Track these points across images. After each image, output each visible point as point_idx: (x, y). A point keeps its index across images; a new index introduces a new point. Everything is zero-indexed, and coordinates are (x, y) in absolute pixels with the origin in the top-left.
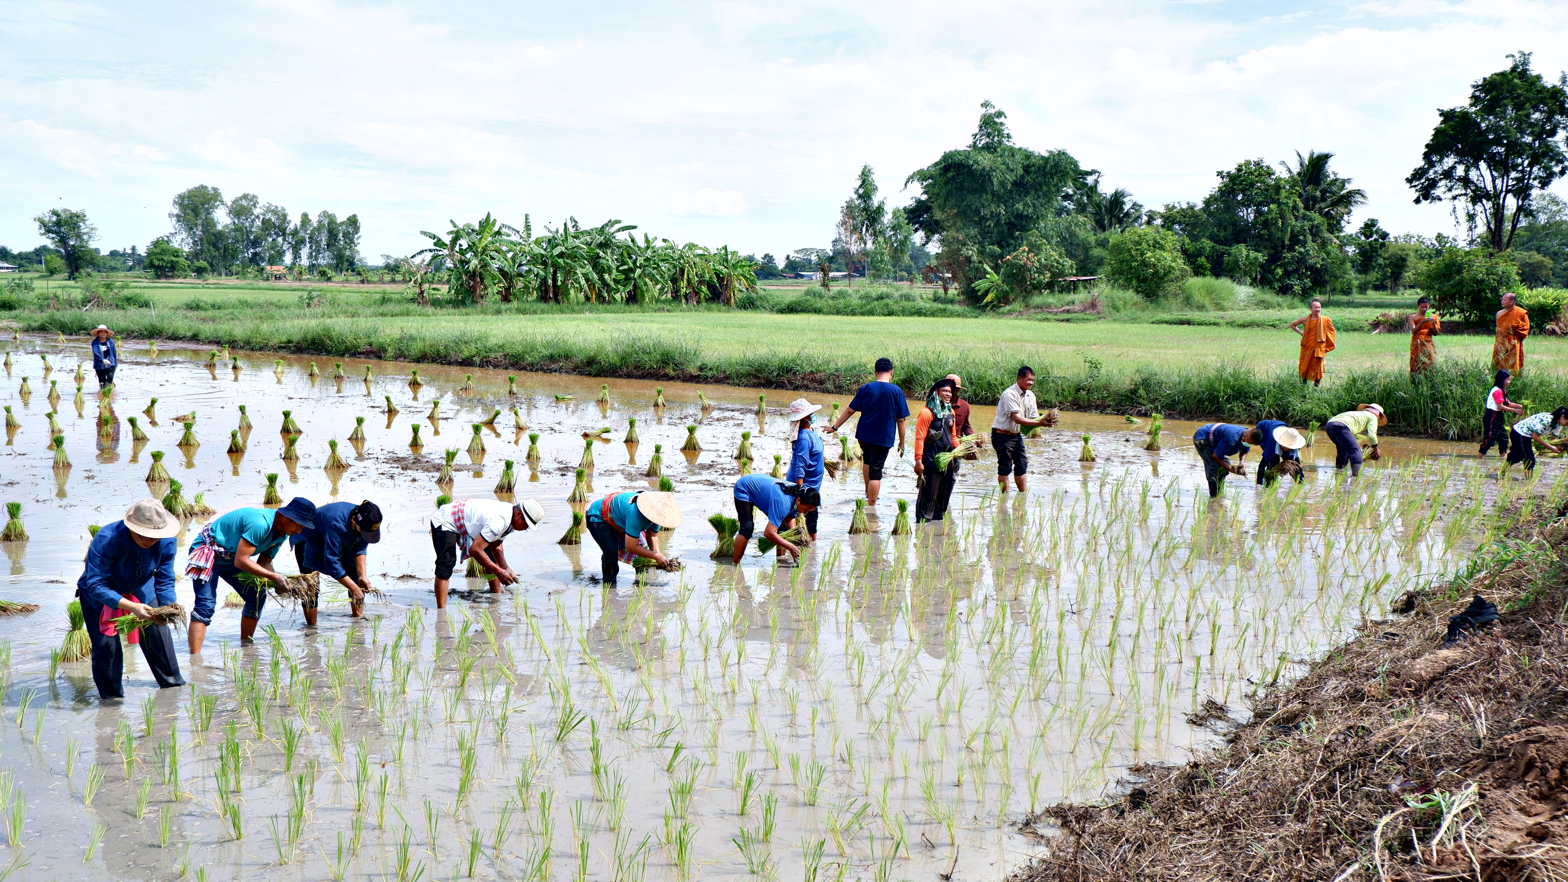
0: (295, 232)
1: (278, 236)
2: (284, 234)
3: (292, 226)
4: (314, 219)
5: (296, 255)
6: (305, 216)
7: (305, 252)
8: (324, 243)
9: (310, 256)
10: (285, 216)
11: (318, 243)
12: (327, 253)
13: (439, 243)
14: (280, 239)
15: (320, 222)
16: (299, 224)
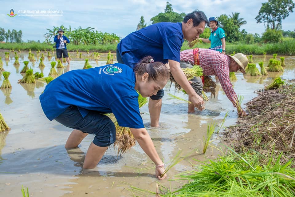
0: (7, 34)
1: (2, 35)
2: (4, 35)
3: (6, 33)
4: (11, 31)
5: (7, 40)
6: (9, 30)
7: (9, 39)
8: (14, 36)
9: (11, 40)
10: (4, 30)
11: (12, 37)
12: (15, 39)
13: (51, 32)
14: (3, 36)
15: (12, 32)
16: (7, 32)
